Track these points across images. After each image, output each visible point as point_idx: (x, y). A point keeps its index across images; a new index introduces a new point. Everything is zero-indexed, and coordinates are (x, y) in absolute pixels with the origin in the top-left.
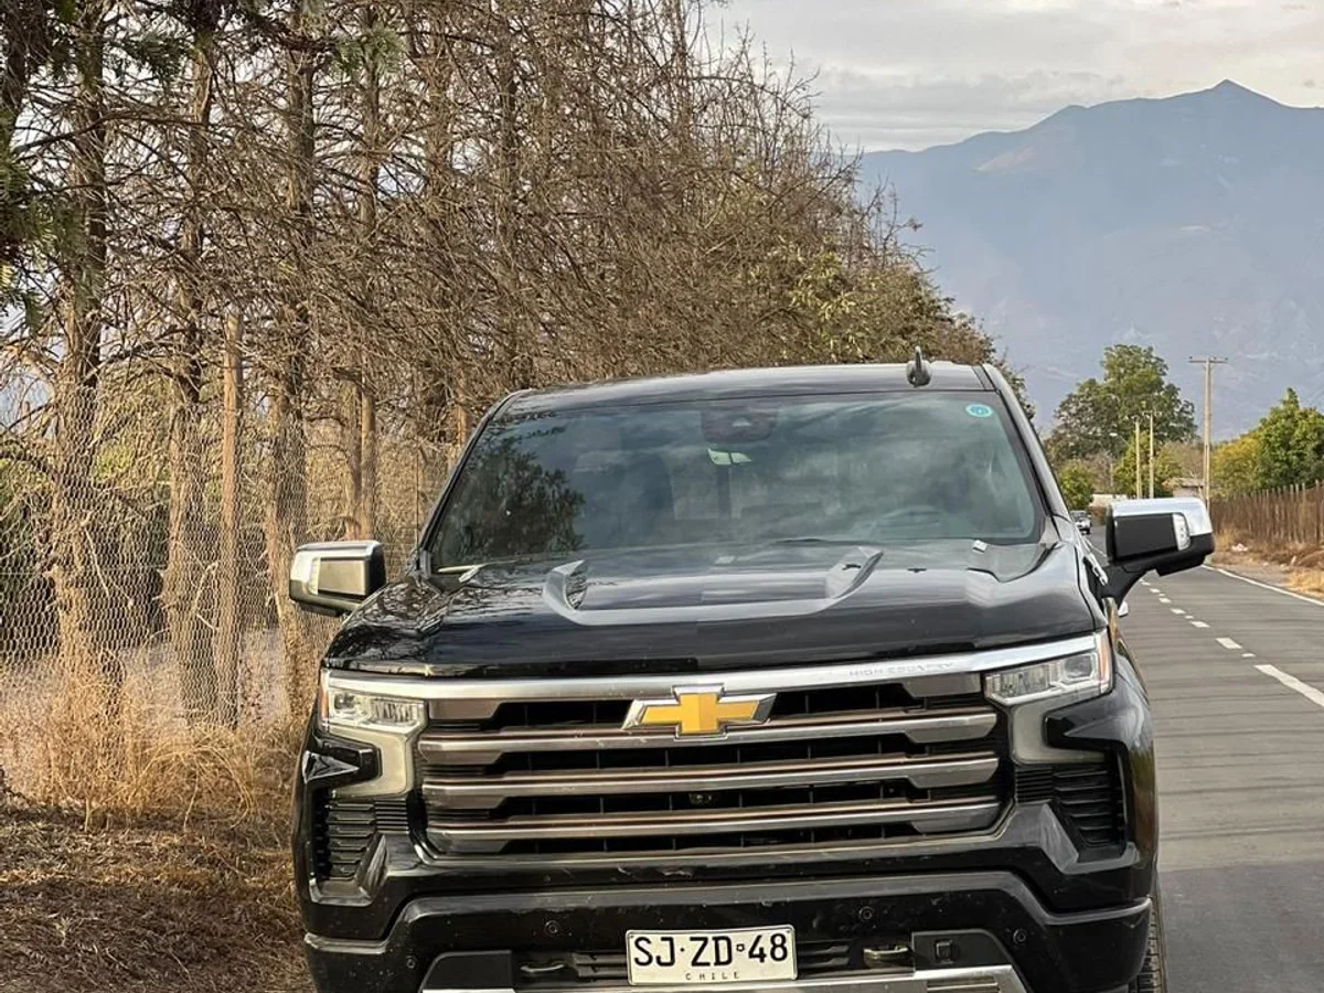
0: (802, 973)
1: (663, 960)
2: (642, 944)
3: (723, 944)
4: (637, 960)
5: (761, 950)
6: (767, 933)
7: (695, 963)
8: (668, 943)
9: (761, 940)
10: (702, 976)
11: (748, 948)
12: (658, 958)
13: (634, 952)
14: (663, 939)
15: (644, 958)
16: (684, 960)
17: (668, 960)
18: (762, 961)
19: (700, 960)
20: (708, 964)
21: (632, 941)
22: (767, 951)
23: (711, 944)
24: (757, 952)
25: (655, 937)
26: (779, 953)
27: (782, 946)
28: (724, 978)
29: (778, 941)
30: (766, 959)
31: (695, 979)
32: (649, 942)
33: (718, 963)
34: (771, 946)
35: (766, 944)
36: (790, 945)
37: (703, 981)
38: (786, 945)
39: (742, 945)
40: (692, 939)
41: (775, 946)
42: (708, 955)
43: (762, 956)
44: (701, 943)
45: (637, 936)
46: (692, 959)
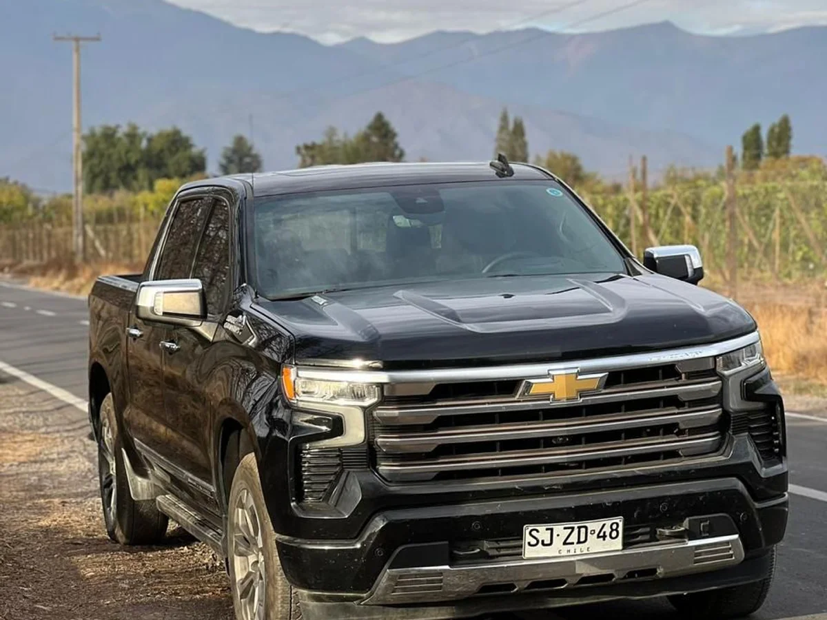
0: (626, 545)
1: (545, 542)
2: (534, 533)
3: (583, 530)
4: (529, 544)
5: (604, 533)
6: (608, 522)
7: (565, 543)
8: (549, 531)
9: (605, 527)
10: (569, 551)
11: (597, 532)
12: (543, 541)
13: (528, 538)
14: (547, 529)
15: (534, 542)
16: (558, 542)
17: (549, 542)
18: (604, 539)
19: (568, 541)
20: (573, 543)
21: (528, 532)
22: (607, 534)
23: (576, 531)
24: (602, 534)
25: (542, 528)
26: (614, 534)
27: (616, 530)
28: (581, 551)
29: (614, 527)
30: (606, 538)
31: (564, 553)
32: (538, 531)
33: (579, 542)
34: (610, 530)
35: (607, 529)
36: (620, 529)
37: (569, 554)
38: (619, 529)
39: (594, 531)
40: (565, 528)
41: (612, 530)
42: (574, 538)
43: (604, 537)
44: (570, 530)
45: (530, 528)
46: (563, 541)
